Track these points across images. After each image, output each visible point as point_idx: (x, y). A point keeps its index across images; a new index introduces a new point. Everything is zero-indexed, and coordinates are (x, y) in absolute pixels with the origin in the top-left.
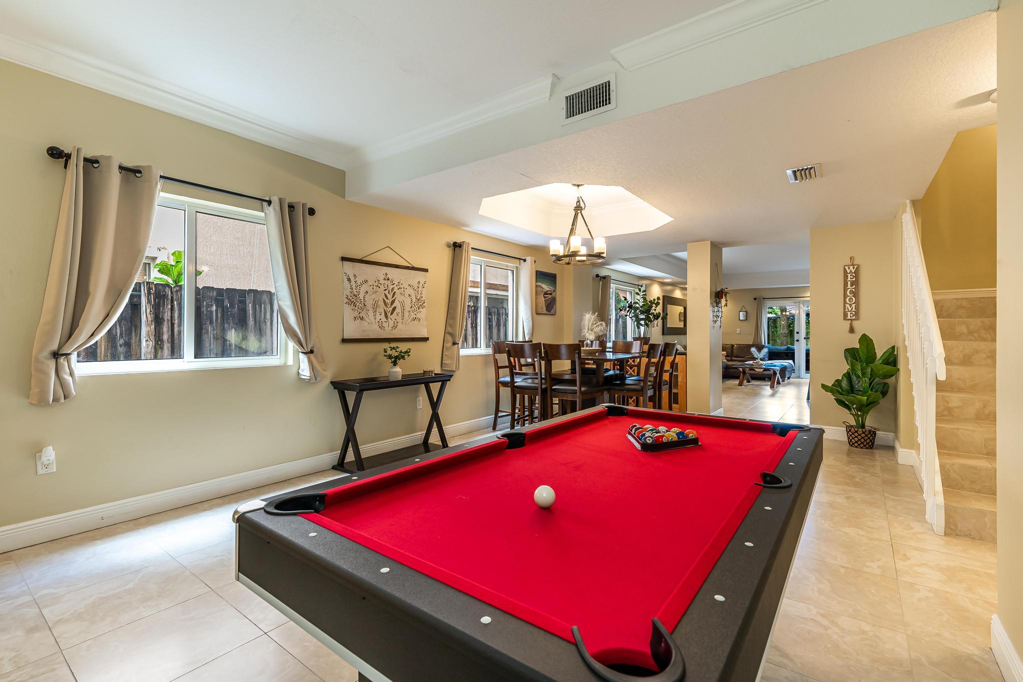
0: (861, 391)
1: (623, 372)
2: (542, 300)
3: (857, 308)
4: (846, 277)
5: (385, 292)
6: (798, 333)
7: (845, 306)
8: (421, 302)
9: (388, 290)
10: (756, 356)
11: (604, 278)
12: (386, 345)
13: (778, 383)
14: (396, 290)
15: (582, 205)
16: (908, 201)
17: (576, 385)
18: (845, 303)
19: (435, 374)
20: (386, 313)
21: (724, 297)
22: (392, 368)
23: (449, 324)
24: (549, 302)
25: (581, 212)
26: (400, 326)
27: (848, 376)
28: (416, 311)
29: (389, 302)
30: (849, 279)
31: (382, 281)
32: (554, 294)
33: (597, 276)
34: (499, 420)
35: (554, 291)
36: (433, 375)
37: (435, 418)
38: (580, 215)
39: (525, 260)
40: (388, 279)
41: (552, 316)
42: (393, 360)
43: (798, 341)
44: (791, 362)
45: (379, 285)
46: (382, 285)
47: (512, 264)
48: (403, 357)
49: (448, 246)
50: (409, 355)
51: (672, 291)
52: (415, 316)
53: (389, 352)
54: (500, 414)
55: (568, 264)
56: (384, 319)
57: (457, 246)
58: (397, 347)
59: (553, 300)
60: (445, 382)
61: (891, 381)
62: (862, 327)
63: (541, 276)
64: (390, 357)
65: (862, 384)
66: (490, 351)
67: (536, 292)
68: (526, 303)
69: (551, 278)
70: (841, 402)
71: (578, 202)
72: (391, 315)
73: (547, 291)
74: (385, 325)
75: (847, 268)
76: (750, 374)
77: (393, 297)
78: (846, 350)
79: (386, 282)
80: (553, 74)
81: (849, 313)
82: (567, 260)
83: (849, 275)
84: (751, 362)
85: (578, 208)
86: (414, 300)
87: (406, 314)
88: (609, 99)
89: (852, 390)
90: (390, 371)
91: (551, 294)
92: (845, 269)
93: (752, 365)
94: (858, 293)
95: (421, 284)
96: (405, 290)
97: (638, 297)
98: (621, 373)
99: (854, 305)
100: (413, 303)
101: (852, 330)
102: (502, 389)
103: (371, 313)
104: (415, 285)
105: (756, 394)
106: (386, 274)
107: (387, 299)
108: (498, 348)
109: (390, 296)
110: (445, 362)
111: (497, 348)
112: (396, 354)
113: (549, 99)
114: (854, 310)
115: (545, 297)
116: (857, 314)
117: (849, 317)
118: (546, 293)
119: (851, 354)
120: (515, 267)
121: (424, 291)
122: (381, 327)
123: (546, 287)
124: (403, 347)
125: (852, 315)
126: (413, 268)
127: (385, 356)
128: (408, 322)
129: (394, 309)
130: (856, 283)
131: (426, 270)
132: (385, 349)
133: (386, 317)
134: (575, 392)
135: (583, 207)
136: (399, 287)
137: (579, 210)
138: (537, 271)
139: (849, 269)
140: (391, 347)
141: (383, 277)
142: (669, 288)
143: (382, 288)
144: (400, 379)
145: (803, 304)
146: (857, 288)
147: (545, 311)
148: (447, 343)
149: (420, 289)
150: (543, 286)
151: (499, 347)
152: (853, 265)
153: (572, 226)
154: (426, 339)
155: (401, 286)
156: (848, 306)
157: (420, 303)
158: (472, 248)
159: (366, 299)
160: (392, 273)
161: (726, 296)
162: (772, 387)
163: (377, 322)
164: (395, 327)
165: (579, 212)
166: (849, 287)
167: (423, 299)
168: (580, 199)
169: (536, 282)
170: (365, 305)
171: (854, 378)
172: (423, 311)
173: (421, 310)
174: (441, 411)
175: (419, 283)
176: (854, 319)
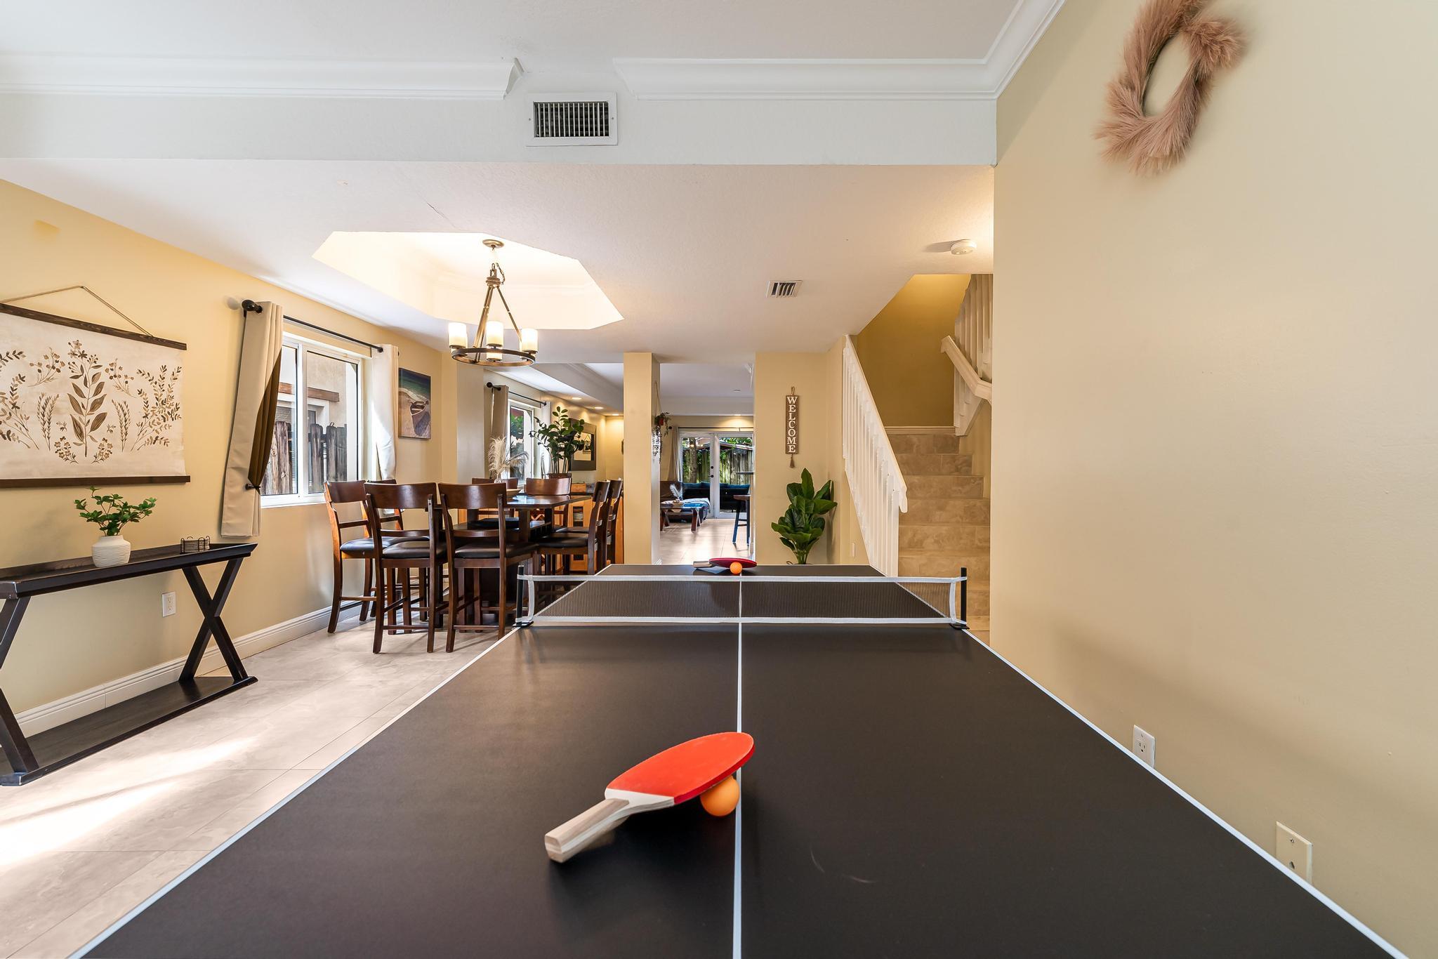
0: (802, 528)
1: (550, 523)
2: (408, 415)
3: (797, 441)
4: (788, 408)
5: (75, 381)
6: (712, 467)
7: (787, 439)
8: (169, 408)
9: (82, 378)
10: (675, 495)
11: (499, 388)
12: (85, 494)
13: (698, 525)
14: (104, 378)
15: (499, 276)
16: (847, 336)
17: (497, 546)
18: (787, 435)
19: (212, 546)
20: (76, 425)
21: (664, 423)
22: (100, 539)
23: (236, 451)
24: (419, 419)
25: (498, 287)
26: (117, 453)
27: (790, 512)
28: (159, 424)
29: (87, 402)
30: (791, 411)
31: (66, 358)
32: (427, 407)
33: (489, 385)
34: (342, 613)
35: (427, 403)
36: (208, 547)
37: (213, 627)
38: (495, 291)
39: (381, 350)
40: (83, 355)
41: (424, 442)
42: (106, 523)
43: (712, 476)
44: (706, 500)
45: (57, 366)
46: (67, 366)
47: (355, 354)
48: (134, 518)
49: (233, 306)
50: (148, 513)
51: (579, 413)
52: (154, 435)
53: (92, 506)
54: (343, 603)
55: (474, 362)
56: (71, 437)
57: (252, 309)
58: (116, 497)
59: (427, 416)
60: (238, 559)
61: (826, 516)
62: (802, 462)
63: (407, 378)
64: (95, 517)
65: (803, 520)
66: (323, 498)
67: (400, 403)
68: (382, 418)
69: (420, 382)
70: (786, 542)
71: (493, 270)
72: (93, 429)
73: (416, 403)
74: (77, 451)
75: (788, 398)
76: (669, 516)
77: (97, 392)
78: (789, 486)
79: (79, 361)
80: (516, 59)
81: (790, 446)
82: (472, 356)
83: (791, 406)
84: (671, 502)
85: (493, 281)
86: (152, 402)
87: (133, 429)
88: (607, 128)
89: (795, 528)
90: (95, 546)
91: (422, 407)
92: (787, 399)
93: (672, 504)
94: (798, 424)
95: (168, 375)
96: (128, 380)
97: (557, 419)
98: (548, 524)
99: (794, 438)
100: (150, 408)
101: (792, 465)
102: (347, 562)
103: (35, 425)
104: (156, 372)
105: (678, 541)
106: (78, 344)
107: (82, 396)
108: (341, 494)
109: (89, 392)
110: (228, 522)
111: (336, 493)
112: (115, 510)
113: (505, 96)
114: (794, 443)
115: (413, 412)
116: (797, 448)
117: (790, 451)
118: (414, 406)
119: (793, 489)
120: (360, 360)
121: (177, 386)
122: (65, 455)
123: (414, 396)
124: (133, 496)
125: (793, 449)
126: (149, 339)
127: (83, 515)
128: (137, 446)
129: (101, 418)
130: (796, 415)
131: (182, 347)
132: (77, 502)
133: (80, 434)
134: (496, 556)
135: (501, 280)
136: (112, 373)
137: (495, 283)
138: (400, 369)
139: (791, 399)
140: (97, 497)
141: (70, 349)
142: (575, 408)
143: (66, 372)
144: (126, 561)
145: (717, 436)
146: (797, 420)
147: (412, 433)
148: (231, 486)
149: (167, 381)
150: (410, 393)
151: (339, 492)
152: (794, 396)
153: (485, 305)
154: (185, 479)
155: (118, 372)
156: (789, 438)
157: (168, 410)
158: (285, 317)
159: (18, 393)
160: (91, 342)
161: (666, 421)
162: (693, 529)
163: (52, 444)
164: (104, 454)
165: (494, 285)
166: (790, 419)
167: (175, 401)
168: (496, 268)
169: (400, 386)
170: (14, 406)
171: (796, 515)
172: (177, 425)
173: (169, 422)
174: (225, 615)
175: (164, 368)
176: (794, 453)
